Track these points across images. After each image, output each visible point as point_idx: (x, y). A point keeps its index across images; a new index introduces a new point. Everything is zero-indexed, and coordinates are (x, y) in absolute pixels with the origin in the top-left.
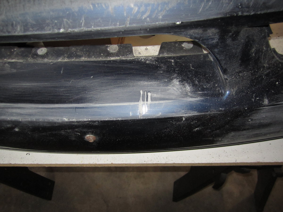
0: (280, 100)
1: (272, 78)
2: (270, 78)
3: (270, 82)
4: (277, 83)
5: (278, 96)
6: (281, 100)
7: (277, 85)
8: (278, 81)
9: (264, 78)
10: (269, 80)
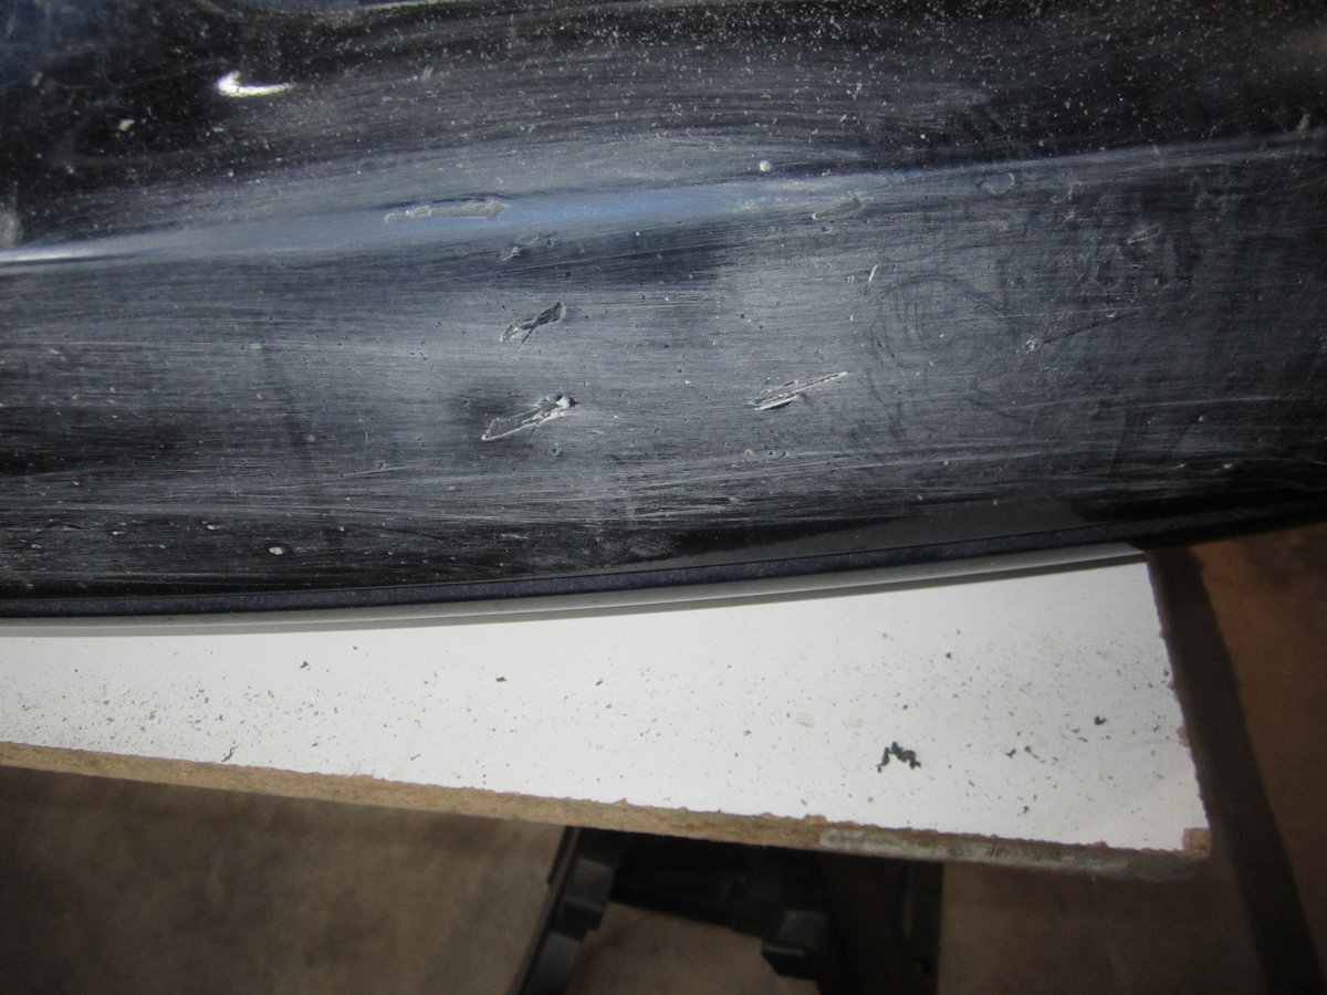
0: (100, 225)
1: (103, 92)
2: (89, 94)
3: (76, 113)
4: (125, 124)
5: (93, 199)
6: (106, 224)
7: (118, 135)
8: (136, 113)
9: (41, 86)
10: (75, 105)
